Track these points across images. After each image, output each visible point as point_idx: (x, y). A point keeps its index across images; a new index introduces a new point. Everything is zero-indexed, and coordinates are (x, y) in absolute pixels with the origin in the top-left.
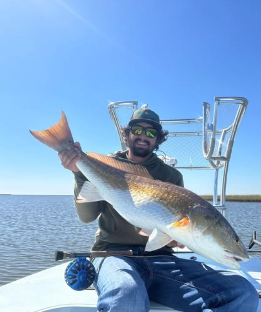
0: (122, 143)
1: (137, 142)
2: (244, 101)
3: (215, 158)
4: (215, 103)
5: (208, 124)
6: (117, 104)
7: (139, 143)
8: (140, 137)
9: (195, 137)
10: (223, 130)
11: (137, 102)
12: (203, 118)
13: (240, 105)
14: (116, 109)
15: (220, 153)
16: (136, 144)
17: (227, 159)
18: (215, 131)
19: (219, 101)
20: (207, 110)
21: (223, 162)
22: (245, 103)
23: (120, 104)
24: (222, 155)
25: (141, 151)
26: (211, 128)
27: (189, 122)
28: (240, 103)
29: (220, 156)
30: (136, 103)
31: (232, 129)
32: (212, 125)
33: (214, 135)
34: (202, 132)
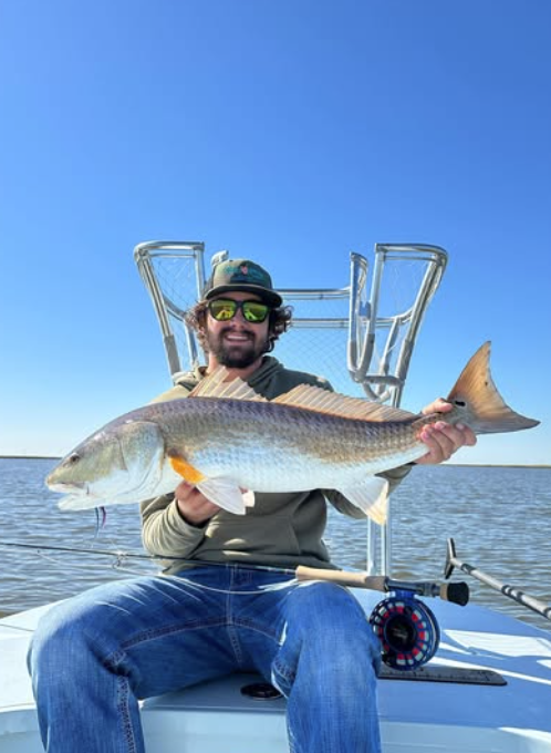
0: (166, 339)
1: (226, 337)
2: (439, 254)
3: (373, 379)
4: (377, 255)
5: (361, 303)
6: (154, 247)
7: (230, 337)
8: (231, 324)
9: (333, 331)
10: (395, 318)
11: (203, 244)
12: (350, 288)
13: (431, 263)
14: (153, 259)
15: (386, 368)
16: (225, 341)
17: (399, 382)
18: (374, 319)
19: (386, 251)
20: (361, 270)
21: (391, 389)
22: (440, 260)
23: (164, 247)
24: (390, 373)
25: (237, 355)
26: (367, 311)
27: (321, 298)
28: (431, 260)
29: (384, 375)
30: (200, 247)
31: (412, 317)
32: (368, 305)
33: (372, 327)
34: (347, 319)
